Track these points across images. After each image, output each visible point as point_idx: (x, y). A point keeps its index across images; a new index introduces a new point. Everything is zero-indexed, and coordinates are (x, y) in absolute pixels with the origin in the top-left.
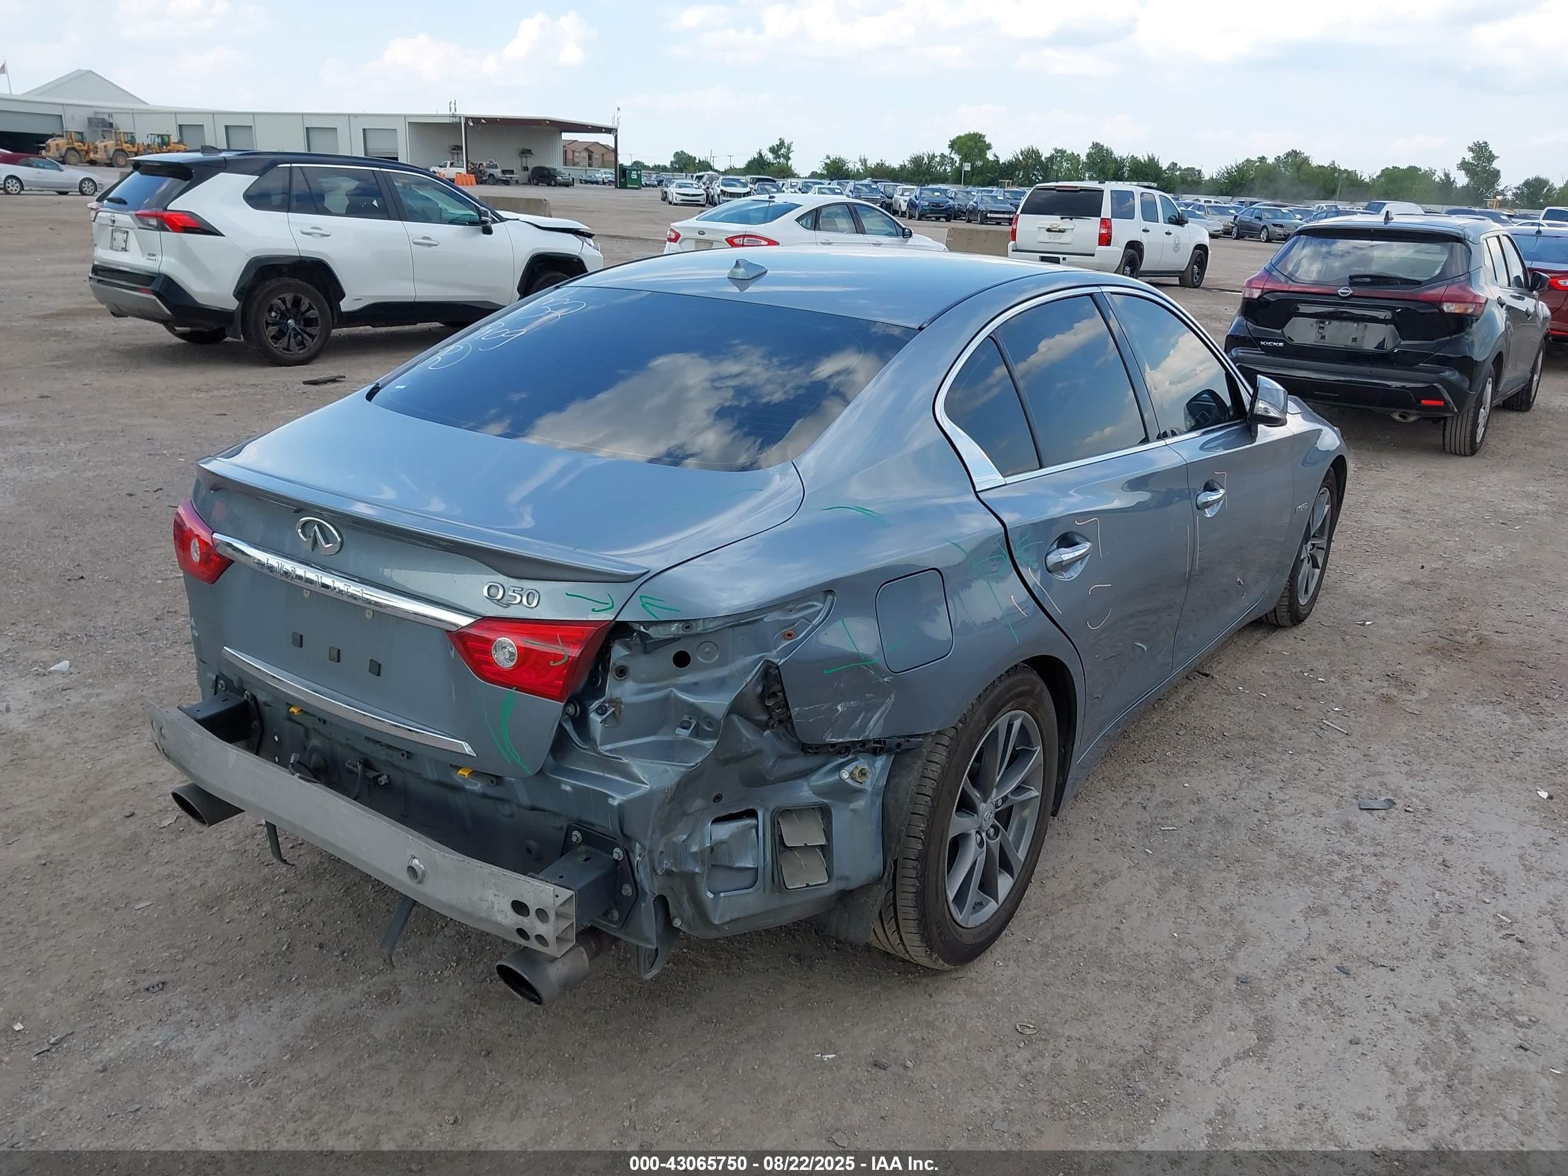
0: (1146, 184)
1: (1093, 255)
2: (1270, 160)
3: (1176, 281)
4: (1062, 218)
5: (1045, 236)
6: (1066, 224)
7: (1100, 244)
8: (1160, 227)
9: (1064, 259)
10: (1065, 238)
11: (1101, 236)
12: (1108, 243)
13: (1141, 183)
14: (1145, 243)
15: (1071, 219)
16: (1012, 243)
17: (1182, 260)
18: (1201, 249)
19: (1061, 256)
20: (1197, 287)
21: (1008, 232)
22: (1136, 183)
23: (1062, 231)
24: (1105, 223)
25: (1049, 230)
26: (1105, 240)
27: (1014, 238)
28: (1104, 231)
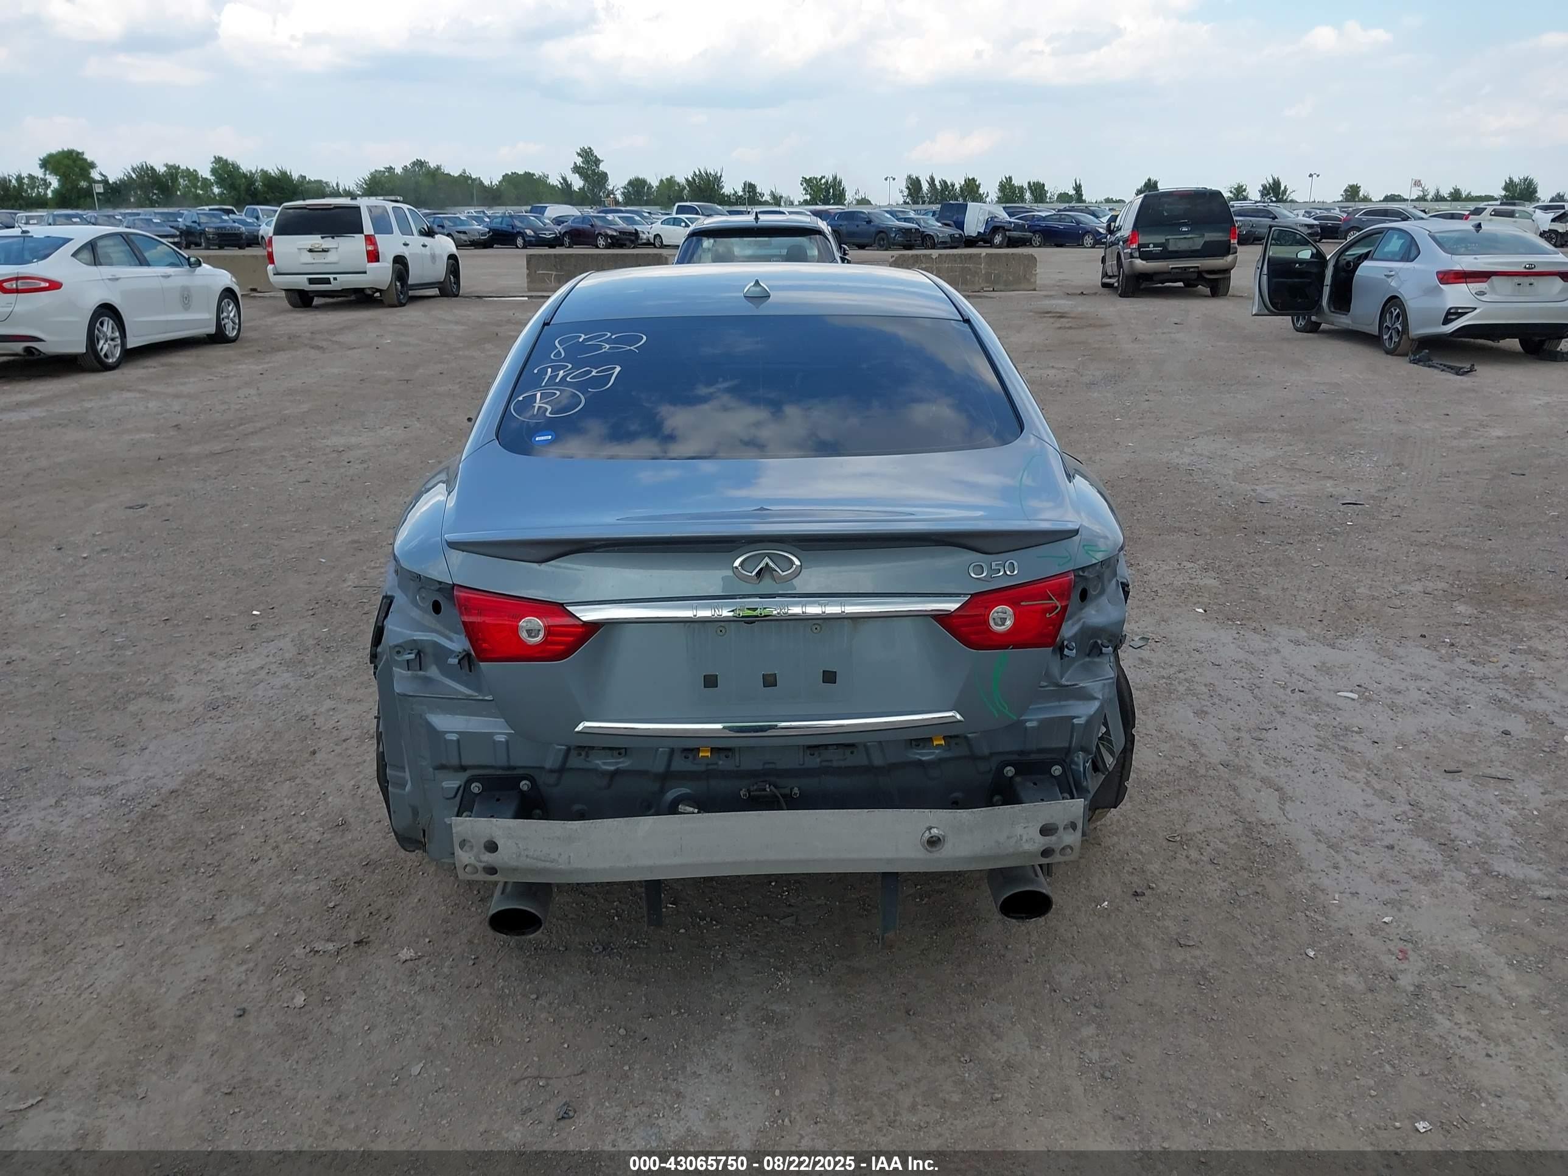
0: (393, 198)
1: (365, 273)
2: (399, 170)
3: (435, 291)
4: (322, 238)
5: (308, 258)
6: (328, 243)
7: (369, 262)
8: (416, 240)
9: (335, 279)
10: (331, 257)
11: (368, 252)
12: (377, 260)
13: (387, 198)
14: (407, 255)
15: (333, 238)
16: (270, 267)
17: (440, 271)
18: (452, 257)
19: (331, 277)
20: (457, 296)
21: (264, 256)
22: (382, 198)
23: (324, 251)
24: (370, 239)
25: (311, 251)
26: (374, 256)
27: (272, 261)
28: (370, 248)
